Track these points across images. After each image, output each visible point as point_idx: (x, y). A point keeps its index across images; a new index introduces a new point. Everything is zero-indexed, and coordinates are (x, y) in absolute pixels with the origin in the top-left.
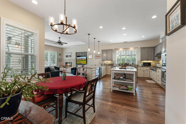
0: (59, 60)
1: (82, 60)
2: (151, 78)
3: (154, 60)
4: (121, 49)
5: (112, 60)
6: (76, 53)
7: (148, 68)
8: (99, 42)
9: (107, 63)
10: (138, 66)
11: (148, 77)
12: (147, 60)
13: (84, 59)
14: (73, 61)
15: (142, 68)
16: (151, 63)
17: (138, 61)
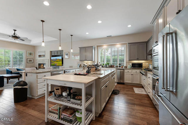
0: (29, 61)
1: (56, 60)
2: (142, 85)
3: (146, 60)
4: (105, 47)
5: (92, 61)
6: (51, 52)
7: (138, 71)
8: (72, 35)
9: (86, 65)
10: (126, 67)
11: (138, 82)
12: (138, 59)
13: (59, 59)
14: (47, 61)
15: (130, 71)
16: (142, 64)
17: (126, 61)
